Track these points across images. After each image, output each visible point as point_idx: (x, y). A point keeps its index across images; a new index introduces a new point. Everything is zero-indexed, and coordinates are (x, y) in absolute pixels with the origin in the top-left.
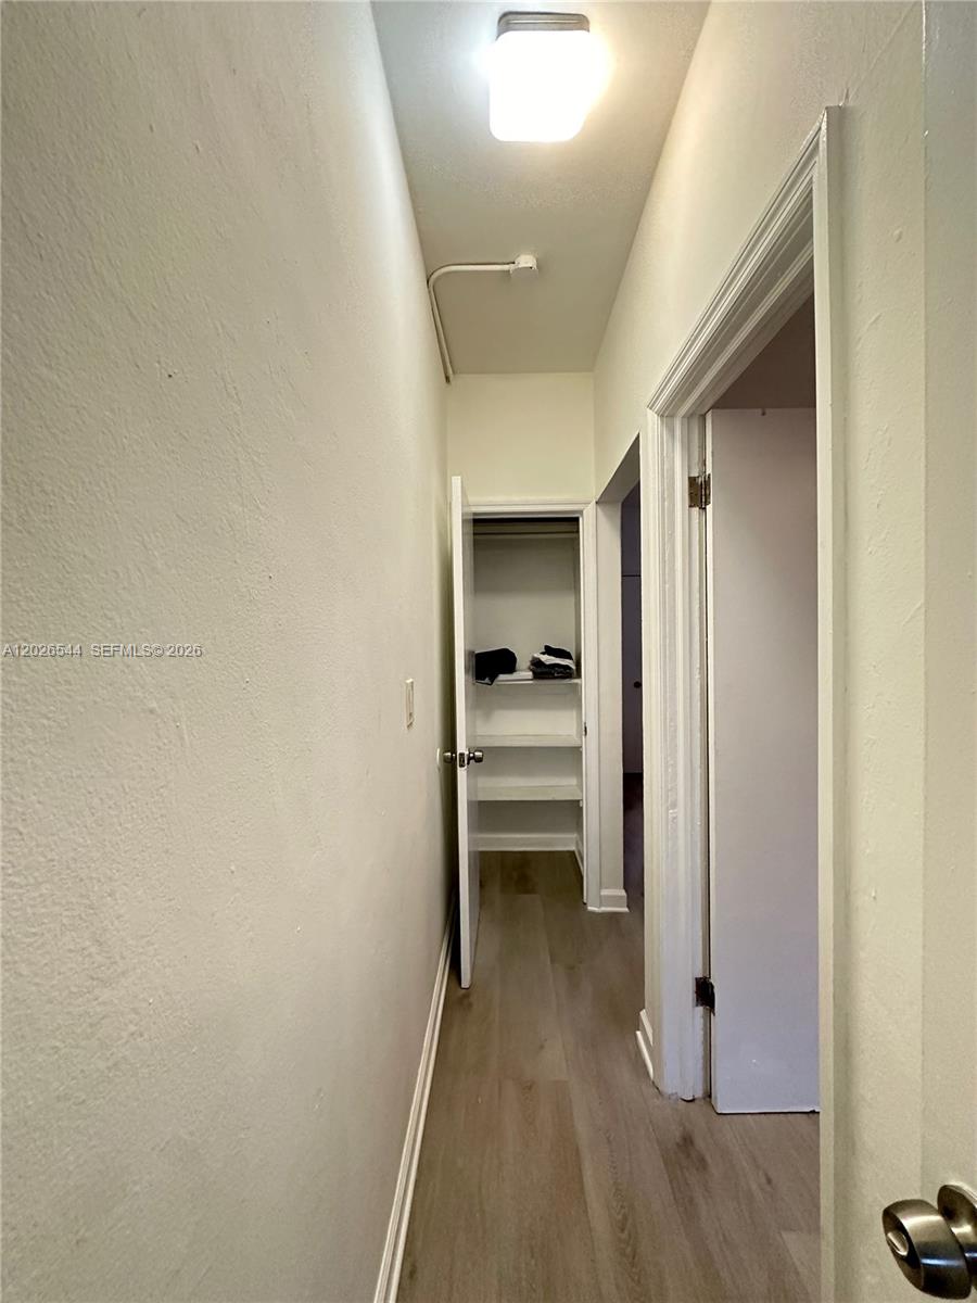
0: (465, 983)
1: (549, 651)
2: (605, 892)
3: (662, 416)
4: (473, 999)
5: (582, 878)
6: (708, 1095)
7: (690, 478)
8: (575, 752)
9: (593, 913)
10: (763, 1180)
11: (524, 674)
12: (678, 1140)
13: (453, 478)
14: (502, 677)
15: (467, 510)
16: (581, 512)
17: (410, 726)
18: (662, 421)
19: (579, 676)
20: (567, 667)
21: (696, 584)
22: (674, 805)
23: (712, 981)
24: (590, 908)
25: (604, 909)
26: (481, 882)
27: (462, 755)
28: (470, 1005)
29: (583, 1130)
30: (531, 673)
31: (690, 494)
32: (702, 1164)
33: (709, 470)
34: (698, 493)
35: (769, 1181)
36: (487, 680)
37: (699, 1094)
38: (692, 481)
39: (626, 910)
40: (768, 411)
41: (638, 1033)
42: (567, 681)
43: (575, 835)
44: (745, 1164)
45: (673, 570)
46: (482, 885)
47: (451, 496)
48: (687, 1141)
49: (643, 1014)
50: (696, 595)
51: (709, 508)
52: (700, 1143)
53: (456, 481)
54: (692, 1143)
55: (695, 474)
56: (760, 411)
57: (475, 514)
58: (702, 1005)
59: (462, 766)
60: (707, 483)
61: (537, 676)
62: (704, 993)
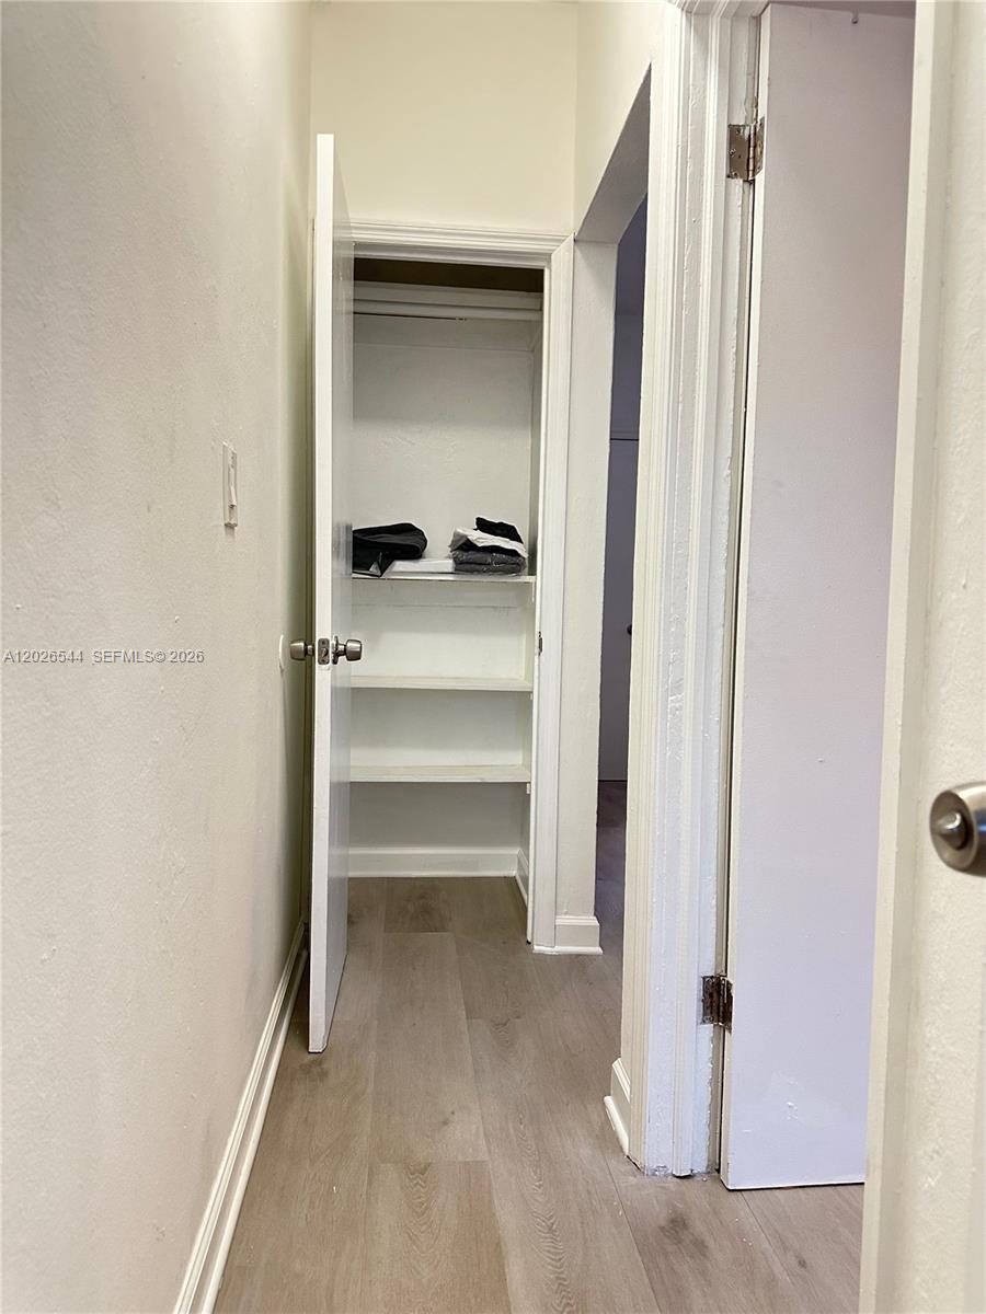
0: (317, 1040)
1: (483, 525)
2: (562, 920)
3: (688, 12)
4: (329, 1065)
5: (525, 909)
6: (716, 1168)
7: (730, 126)
8: (520, 702)
9: (542, 955)
10: (794, 1262)
11: (438, 559)
12: (663, 1223)
13: (319, 136)
14: (400, 566)
15: (344, 235)
16: (547, 257)
17: (230, 527)
18: (689, 20)
19: (533, 572)
20: (514, 553)
21: (732, 312)
22: (678, 687)
23: (729, 978)
24: (536, 947)
25: (560, 949)
26: (349, 916)
27: (324, 642)
28: (324, 1075)
29: (508, 1217)
30: (451, 561)
31: (730, 155)
32: (700, 1247)
33: (763, 111)
34: (742, 154)
35: (802, 1264)
36: (373, 569)
37: (701, 1166)
38: (734, 131)
39: (598, 950)
40: (862, 17)
41: (609, 1100)
42: (511, 579)
43: (516, 851)
44: (766, 1245)
45: (695, 284)
46: (350, 921)
47: (315, 204)
48: (677, 1225)
49: (617, 1066)
50: (732, 332)
51: (760, 178)
52: (698, 1227)
53: (325, 144)
54: (685, 1226)
55: (739, 120)
56: (849, 16)
57: (358, 246)
58: (712, 1022)
59: (323, 662)
60: (757, 136)
61: (461, 567)
62: (717, 1001)
